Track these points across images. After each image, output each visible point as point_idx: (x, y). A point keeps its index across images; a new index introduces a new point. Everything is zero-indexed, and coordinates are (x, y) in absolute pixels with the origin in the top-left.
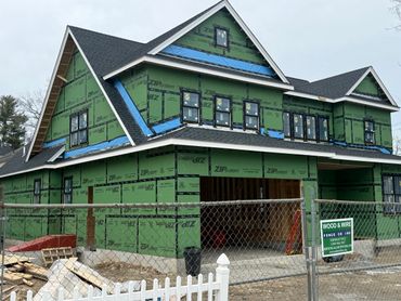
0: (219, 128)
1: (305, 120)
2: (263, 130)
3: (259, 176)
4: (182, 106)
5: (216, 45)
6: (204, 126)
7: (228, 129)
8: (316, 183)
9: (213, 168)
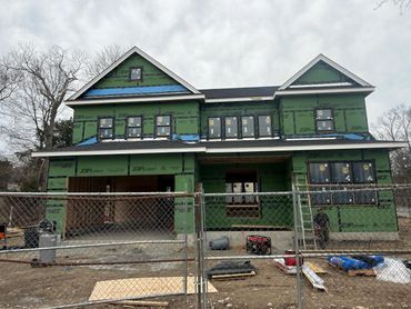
0: (129, 140)
1: (240, 122)
2: (174, 136)
3: (125, 173)
4: (99, 128)
5: (130, 81)
6: (116, 140)
7: (139, 140)
8: (192, 177)
9: (79, 170)
